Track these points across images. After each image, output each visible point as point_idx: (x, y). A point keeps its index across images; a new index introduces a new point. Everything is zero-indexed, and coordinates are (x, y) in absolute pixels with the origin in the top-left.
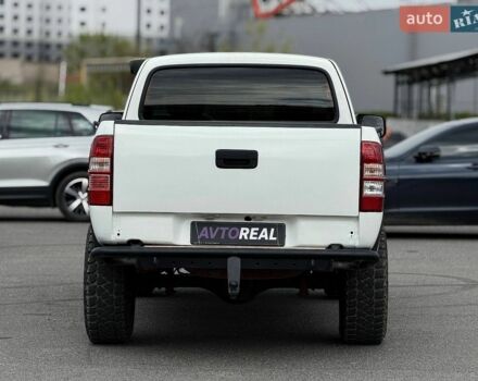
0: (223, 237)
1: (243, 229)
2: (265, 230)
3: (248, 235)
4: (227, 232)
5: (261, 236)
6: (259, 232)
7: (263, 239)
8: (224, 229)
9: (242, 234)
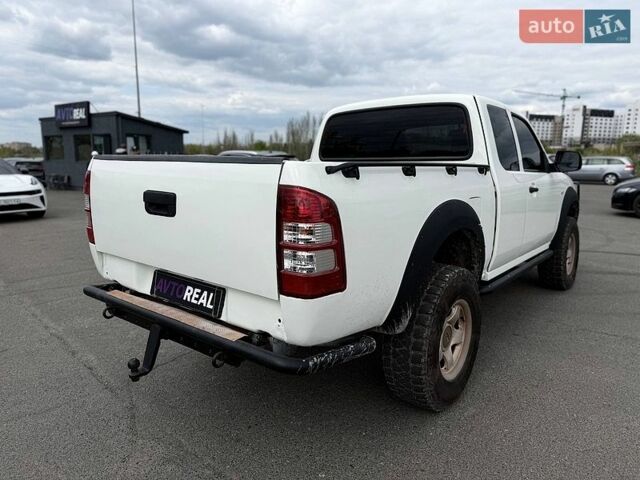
0: (172, 294)
1: (189, 288)
2: (205, 293)
3: (191, 296)
4: (176, 287)
5: (201, 301)
6: (200, 294)
7: (202, 304)
8: (175, 284)
9: (187, 293)
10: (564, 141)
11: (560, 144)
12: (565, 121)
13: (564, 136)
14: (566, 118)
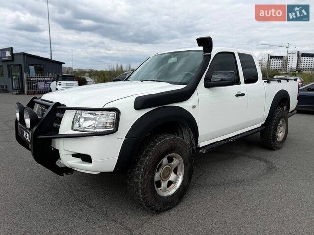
10: (287, 69)
11: (286, 71)
12: (289, 59)
13: (288, 67)
14: (289, 57)
